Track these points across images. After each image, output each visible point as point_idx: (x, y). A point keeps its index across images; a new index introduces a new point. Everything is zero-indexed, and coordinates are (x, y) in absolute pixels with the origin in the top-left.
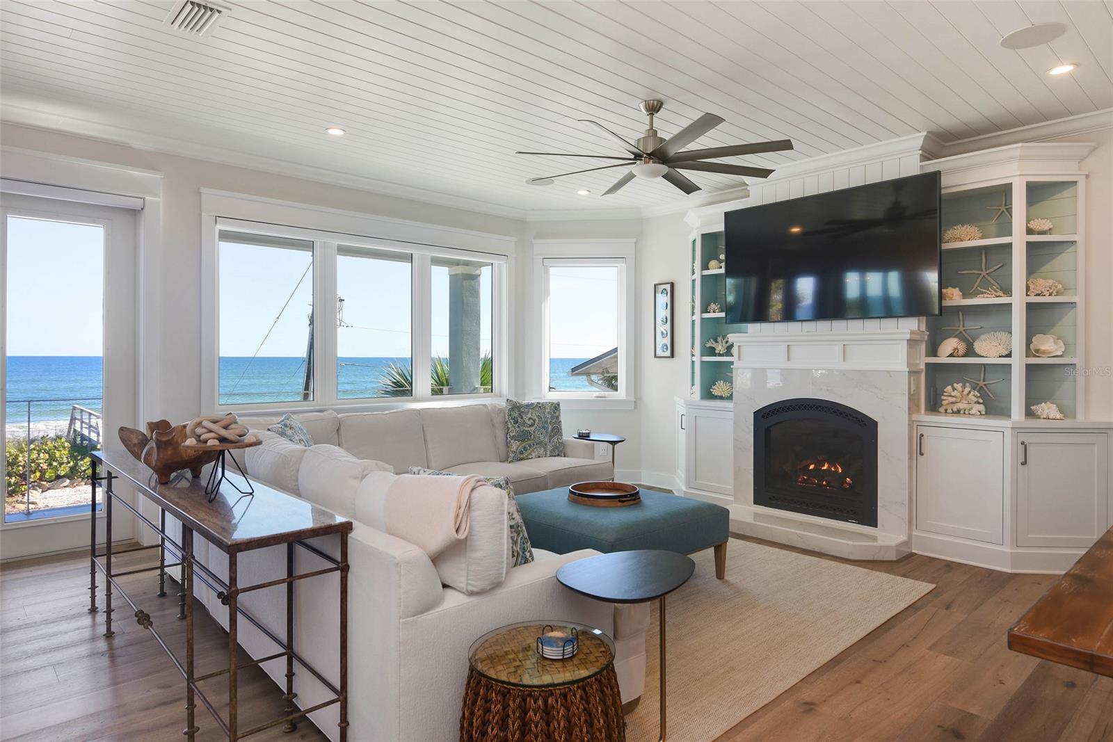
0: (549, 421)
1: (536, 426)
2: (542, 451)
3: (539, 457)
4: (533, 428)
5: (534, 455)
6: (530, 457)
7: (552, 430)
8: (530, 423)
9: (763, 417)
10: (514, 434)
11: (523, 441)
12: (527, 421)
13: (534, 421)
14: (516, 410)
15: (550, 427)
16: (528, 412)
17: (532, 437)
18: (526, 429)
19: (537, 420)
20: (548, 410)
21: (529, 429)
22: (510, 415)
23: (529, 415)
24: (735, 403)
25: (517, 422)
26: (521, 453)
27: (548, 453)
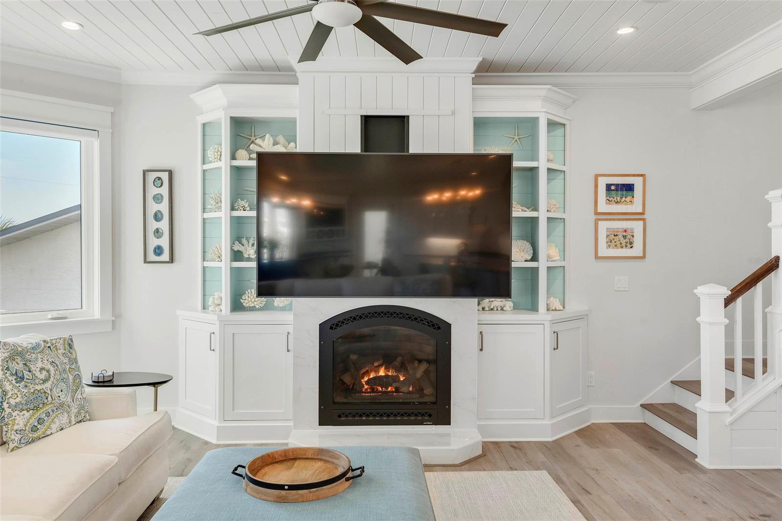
0: (68, 367)
1: (52, 379)
2: (64, 419)
3: (62, 429)
4: (48, 385)
5: (54, 427)
6: (48, 432)
7: (74, 380)
8: (42, 376)
9: (331, 328)
10: (18, 400)
11: (36, 408)
12: (38, 374)
13: (48, 371)
14: (19, 360)
15: (71, 377)
16: (37, 359)
17: (50, 398)
18: (38, 387)
19: (52, 370)
20: (62, 351)
21: (43, 386)
22: (8, 369)
23: (40, 365)
24: (295, 315)
25: (22, 378)
26: (34, 429)
27: (73, 419)
